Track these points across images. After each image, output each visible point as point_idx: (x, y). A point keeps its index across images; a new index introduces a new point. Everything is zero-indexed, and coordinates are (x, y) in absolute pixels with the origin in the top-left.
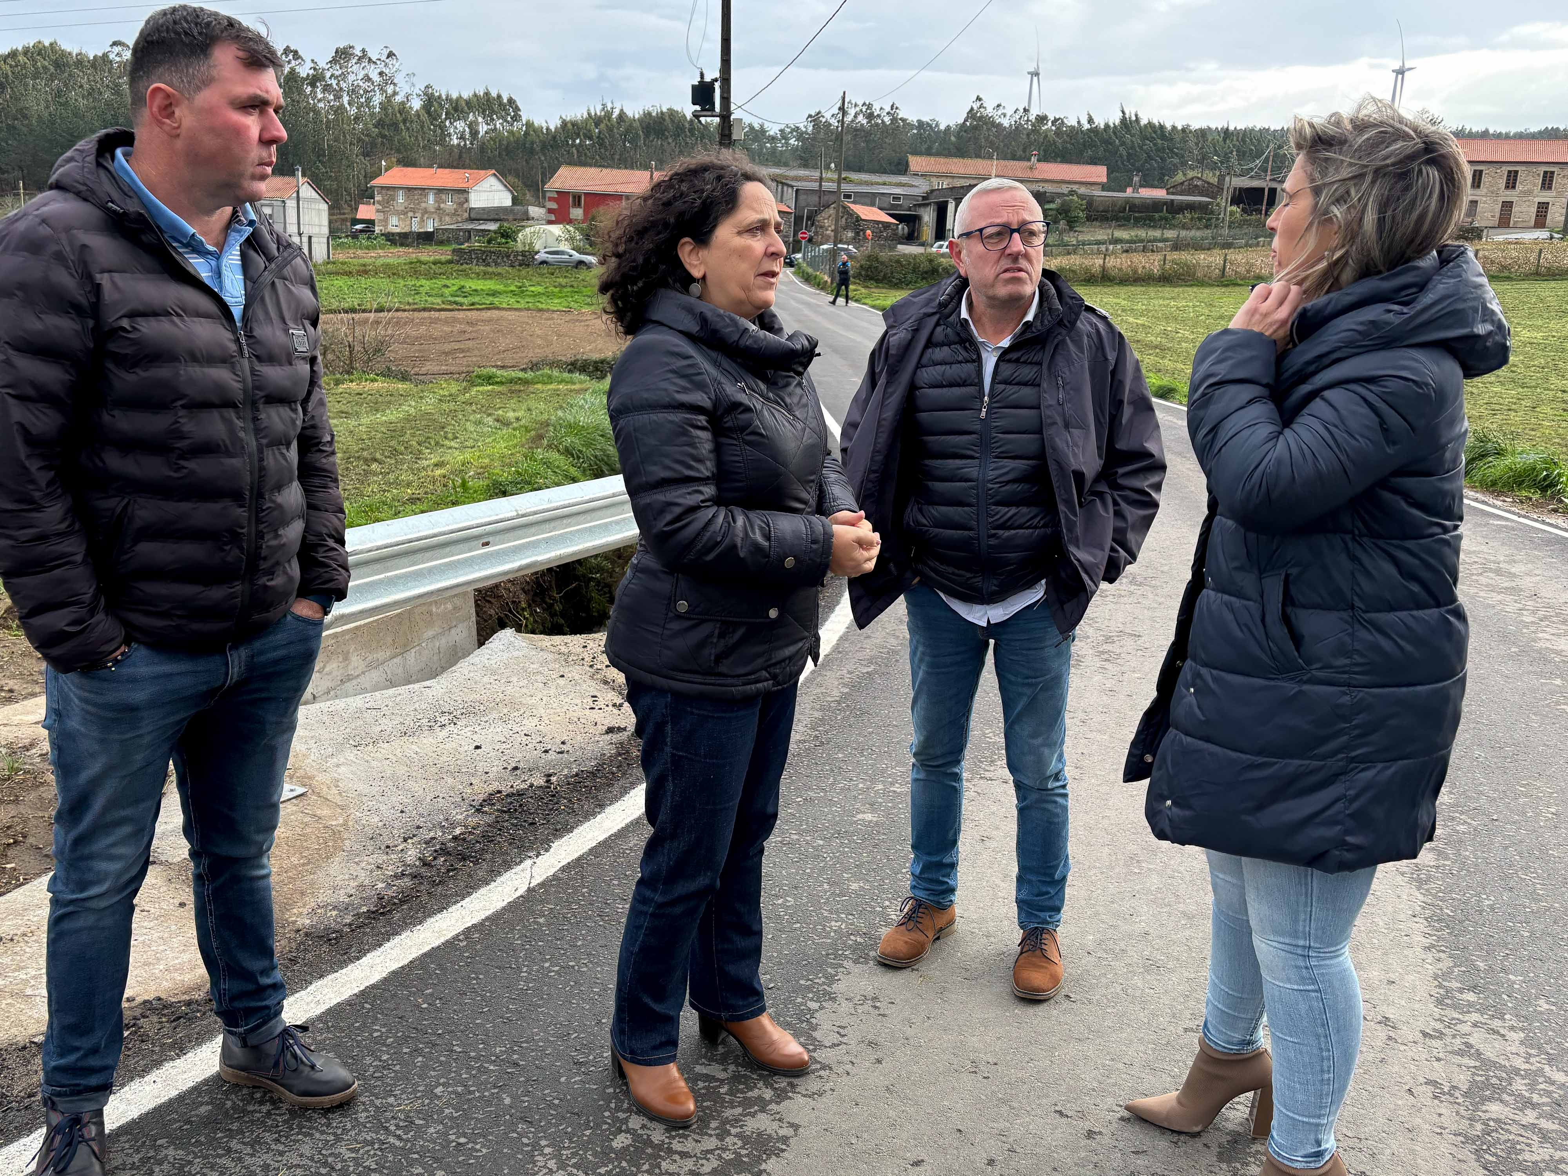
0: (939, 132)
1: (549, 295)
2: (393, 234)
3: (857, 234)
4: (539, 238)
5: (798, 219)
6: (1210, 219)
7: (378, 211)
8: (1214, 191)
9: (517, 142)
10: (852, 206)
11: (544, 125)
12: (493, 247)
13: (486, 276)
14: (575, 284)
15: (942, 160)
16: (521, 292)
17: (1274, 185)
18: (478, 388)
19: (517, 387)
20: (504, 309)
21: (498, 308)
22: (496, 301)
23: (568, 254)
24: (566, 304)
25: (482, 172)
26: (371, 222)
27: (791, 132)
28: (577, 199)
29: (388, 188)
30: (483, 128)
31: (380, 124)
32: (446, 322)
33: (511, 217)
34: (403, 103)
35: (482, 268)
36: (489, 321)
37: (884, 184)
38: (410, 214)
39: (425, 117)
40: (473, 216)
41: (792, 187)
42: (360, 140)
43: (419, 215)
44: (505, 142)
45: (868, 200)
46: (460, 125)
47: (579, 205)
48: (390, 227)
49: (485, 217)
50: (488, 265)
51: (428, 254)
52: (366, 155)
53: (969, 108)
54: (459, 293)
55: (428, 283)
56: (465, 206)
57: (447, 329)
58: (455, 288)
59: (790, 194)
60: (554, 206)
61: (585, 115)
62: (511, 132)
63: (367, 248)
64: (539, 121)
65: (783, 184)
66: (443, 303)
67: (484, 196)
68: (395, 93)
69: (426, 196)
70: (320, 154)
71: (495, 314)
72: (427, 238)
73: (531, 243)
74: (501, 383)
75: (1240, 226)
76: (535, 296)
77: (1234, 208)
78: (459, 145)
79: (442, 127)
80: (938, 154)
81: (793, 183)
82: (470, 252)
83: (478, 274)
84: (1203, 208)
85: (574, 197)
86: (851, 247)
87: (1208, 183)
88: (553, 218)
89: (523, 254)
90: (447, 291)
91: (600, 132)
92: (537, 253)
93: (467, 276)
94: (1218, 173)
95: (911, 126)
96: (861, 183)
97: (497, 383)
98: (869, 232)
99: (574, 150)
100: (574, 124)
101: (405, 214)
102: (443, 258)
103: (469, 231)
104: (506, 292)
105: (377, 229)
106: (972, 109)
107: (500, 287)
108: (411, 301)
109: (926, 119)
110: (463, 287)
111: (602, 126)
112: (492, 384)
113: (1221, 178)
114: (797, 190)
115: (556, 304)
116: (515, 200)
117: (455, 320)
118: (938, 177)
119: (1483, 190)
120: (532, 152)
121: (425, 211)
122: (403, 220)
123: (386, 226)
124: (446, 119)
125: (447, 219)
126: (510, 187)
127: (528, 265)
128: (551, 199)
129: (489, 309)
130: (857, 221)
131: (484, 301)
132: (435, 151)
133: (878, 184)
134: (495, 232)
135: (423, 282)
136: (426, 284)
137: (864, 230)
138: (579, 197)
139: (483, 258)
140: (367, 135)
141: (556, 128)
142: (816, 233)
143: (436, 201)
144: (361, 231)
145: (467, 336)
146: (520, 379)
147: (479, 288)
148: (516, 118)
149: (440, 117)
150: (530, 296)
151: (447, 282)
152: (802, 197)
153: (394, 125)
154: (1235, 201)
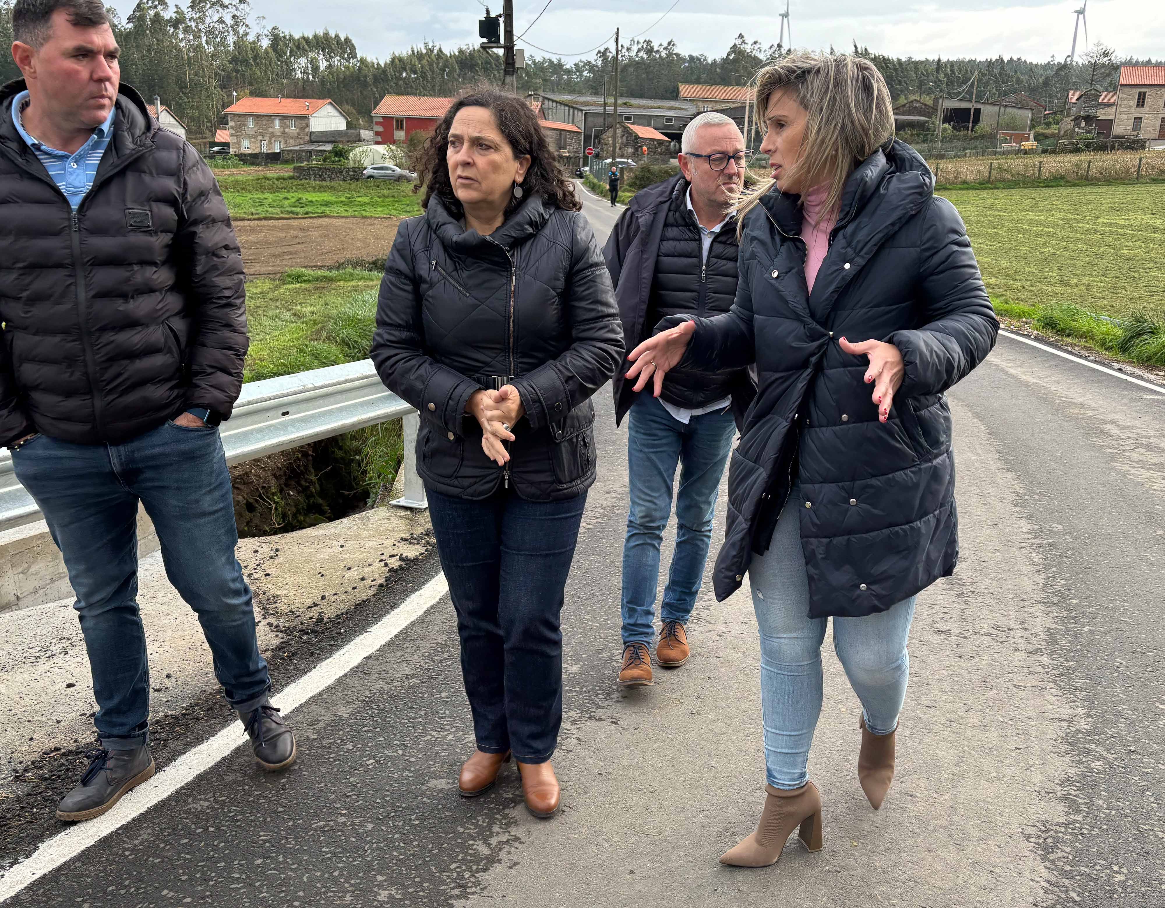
0: (707, 64)
1: (374, 205)
2: (245, 155)
3: (636, 150)
4: (367, 156)
5: (587, 138)
6: (926, 135)
7: (232, 135)
8: (929, 111)
9: (352, 75)
10: (632, 127)
11: (375, 62)
12: (328, 165)
13: (322, 189)
14: (396, 194)
15: (706, 87)
16: (349, 202)
17: (979, 106)
18: (288, 286)
19: (322, 284)
20: (333, 217)
21: (328, 216)
22: (327, 210)
23: (390, 169)
24: (387, 211)
25: (320, 101)
26: (227, 145)
27: (584, 66)
28: (400, 123)
29: (239, 115)
30: (323, 64)
31: (234, 60)
32: (281, 229)
33: (344, 139)
34: (254, 42)
35: (318, 182)
36: (320, 227)
37: (659, 108)
38: (260, 138)
39: (272, 54)
40: (313, 139)
41: (581, 110)
42: (216, 74)
43: (267, 138)
44: (342, 76)
45: (645, 122)
46: (303, 61)
47: (402, 128)
48: (242, 148)
49: (324, 139)
50: (324, 180)
51: (273, 172)
52: (223, 87)
53: (732, 44)
54: (297, 204)
55: (271, 196)
56: (307, 130)
57: (282, 235)
58: (293, 200)
59: (580, 117)
60: (380, 129)
61: (410, 52)
62: (347, 68)
63: (223, 167)
64: (371, 58)
65: (574, 108)
66: (282, 213)
67: (323, 121)
68: (247, 34)
69: (273, 122)
70: (182, 86)
71: (325, 221)
72: (274, 158)
73: (359, 161)
74: (309, 281)
75: (951, 140)
76: (361, 205)
77: (946, 125)
78: (302, 78)
79: (288, 63)
80: (705, 83)
81: (583, 108)
82: (308, 169)
83: (314, 188)
84: (921, 126)
85: (397, 121)
86: (630, 161)
87: (926, 105)
88: (379, 139)
89: (354, 169)
90: (286, 202)
91: (422, 67)
92: (365, 169)
93: (305, 189)
94: (933, 96)
95: (684, 60)
96: (639, 107)
97: (305, 281)
98: (645, 148)
99: (401, 82)
100: (400, 59)
101: (255, 137)
102: (286, 175)
103: (310, 152)
104: (336, 202)
105: (232, 151)
106: (735, 45)
107: (333, 199)
108: (253, 210)
109: (695, 54)
110: (300, 199)
111: (424, 62)
112: (301, 282)
113: (936, 100)
114: (586, 113)
115: (379, 212)
116: (348, 124)
117: (290, 227)
118: (703, 101)
119: (1146, 108)
120: (365, 85)
121: (272, 135)
122: (254, 143)
123: (239, 148)
124: (291, 56)
125: (292, 141)
126: (344, 114)
127: (357, 180)
128: (377, 123)
129: (319, 217)
130: (636, 139)
131: (317, 210)
132: (282, 84)
133: (652, 107)
134: (330, 152)
135: (267, 195)
136: (270, 197)
137: (641, 147)
138: (402, 121)
139: (320, 174)
140: (224, 70)
141: (386, 64)
142: (602, 149)
143: (281, 126)
144: (218, 152)
145: (298, 241)
146: (325, 277)
147: (314, 199)
148: (353, 55)
149: (285, 54)
150: (358, 205)
151: (288, 195)
152: (590, 119)
153: (245, 62)
154: (947, 119)
